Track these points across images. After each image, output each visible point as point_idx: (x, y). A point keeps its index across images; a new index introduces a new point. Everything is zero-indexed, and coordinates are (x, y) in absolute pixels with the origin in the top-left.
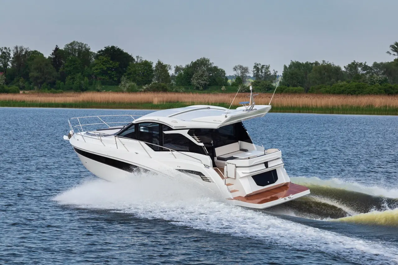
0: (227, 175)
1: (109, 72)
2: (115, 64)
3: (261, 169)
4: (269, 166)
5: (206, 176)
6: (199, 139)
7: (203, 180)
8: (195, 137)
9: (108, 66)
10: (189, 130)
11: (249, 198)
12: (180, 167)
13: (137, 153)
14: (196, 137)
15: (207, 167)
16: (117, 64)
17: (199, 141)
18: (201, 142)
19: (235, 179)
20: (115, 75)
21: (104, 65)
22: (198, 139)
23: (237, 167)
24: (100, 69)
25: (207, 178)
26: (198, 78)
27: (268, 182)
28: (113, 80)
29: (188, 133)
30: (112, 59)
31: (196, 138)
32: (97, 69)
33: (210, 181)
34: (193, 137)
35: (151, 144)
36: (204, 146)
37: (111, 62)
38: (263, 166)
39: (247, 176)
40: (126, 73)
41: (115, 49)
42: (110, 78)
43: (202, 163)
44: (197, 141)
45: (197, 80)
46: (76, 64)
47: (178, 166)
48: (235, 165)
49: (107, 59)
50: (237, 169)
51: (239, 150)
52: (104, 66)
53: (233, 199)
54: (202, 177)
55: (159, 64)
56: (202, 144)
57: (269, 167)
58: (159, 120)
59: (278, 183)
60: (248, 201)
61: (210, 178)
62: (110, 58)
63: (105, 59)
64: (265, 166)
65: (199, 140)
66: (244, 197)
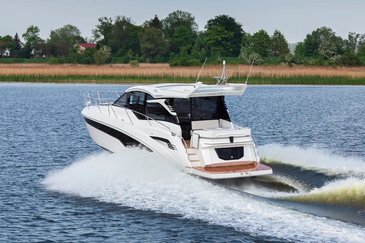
0: (192, 145)
1: (224, 43)
2: (230, 34)
3: (225, 143)
4: (234, 141)
5: (172, 144)
6: (173, 108)
7: (169, 147)
8: (169, 106)
9: (223, 36)
10: (165, 99)
11: (207, 169)
13: (123, 120)
14: (171, 106)
15: (174, 135)
16: (232, 34)
17: (173, 110)
18: (174, 112)
19: (198, 149)
20: (230, 45)
21: (218, 35)
23: (200, 138)
24: (214, 39)
25: (172, 146)
26: (326, 48)
27: (232, 157)
28: (228, 51)
29: (165, 102)
30: (226, 29)
32: (210, 40)
33: (174, 148)
34: (168, 106)
35: (137, 113)
36: (176, 116)
37: (226, 32)
38: (228, 141)
39: (209, 147)
40: (241, 43)
41: (227, 19)
42: (225, 48)
43: (170, 131)
44: (171, 110)
45: (325, 50)
46: (186, 34)
47: (152, 134)
48: (198, 135)
49: (221, 29)
52: (218, 37)
53: (191, 168)
54: (168, 145)
55: (277, 33)
56: (174, 114)
58: (144, 89)
60: (207, 172)
61: (175, 146)
62: (224, 28)
63: (219, 29)
64: (230, 140)
66: (204, 168)
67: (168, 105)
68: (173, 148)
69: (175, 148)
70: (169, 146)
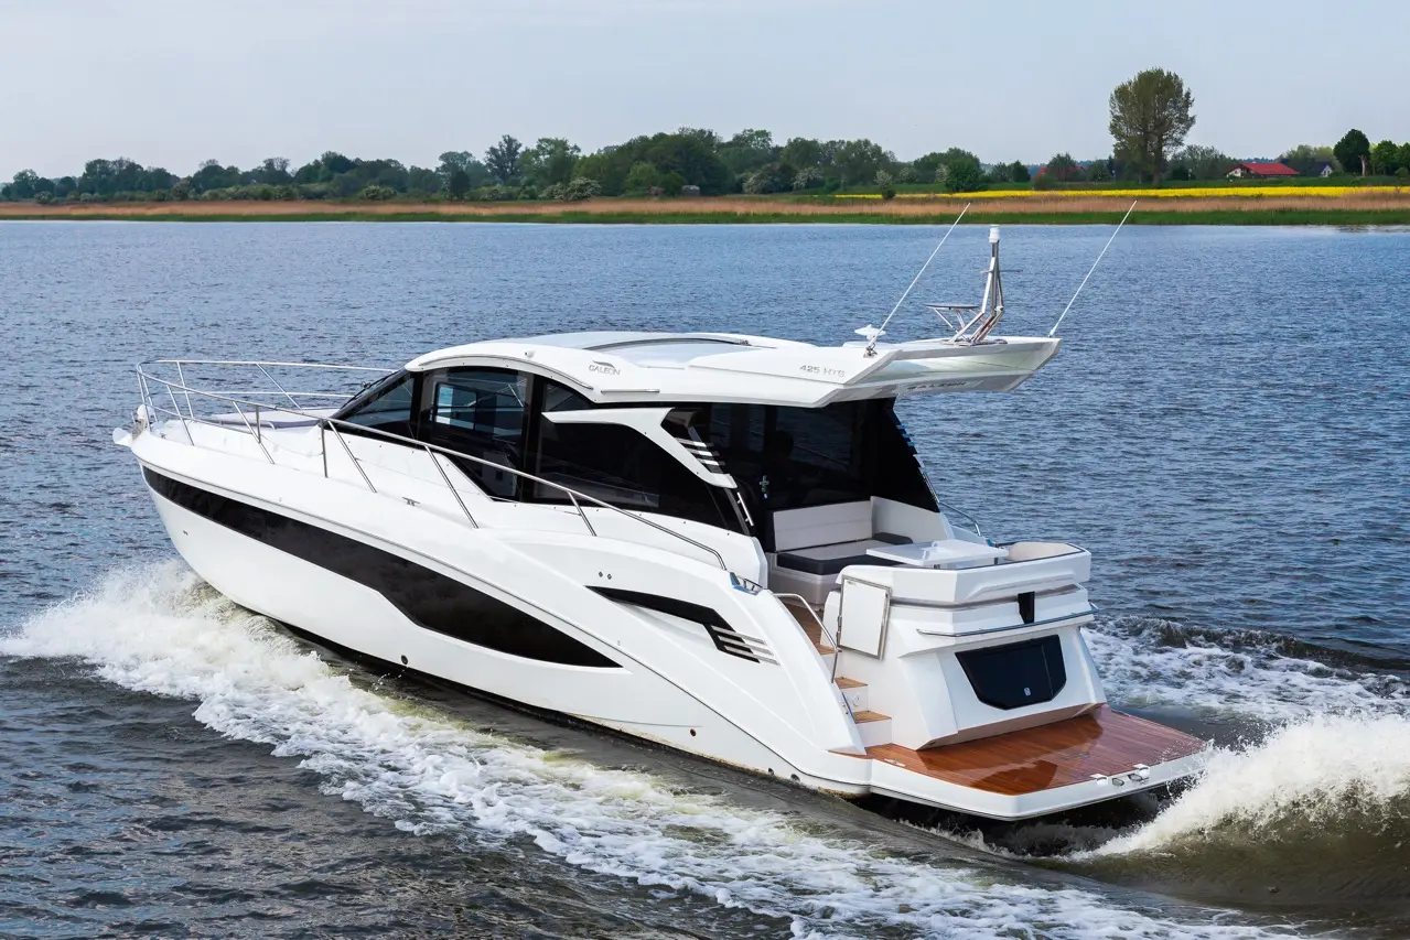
0: (838, 635)
3: (1003, 625)
4: (1039, 615)
5: (739, 632)
6: (716, 454)
7: (721, 646)
8: (696, 444)
10: (668, 409)
11: (935, 757)
12: (609, 577)
13: (412, 503)
14: (703, 445)
15: (747, 585)
17: (716, 463)
18: (724, 470)
19: (879, 657)
22: (709, 454)
23: (893, 602)
25: (739, 639)
27: (1028, 692)
29: (666, 424)
31: (701, 449)
33: (756, 654)
34: (688, 442)
36: (733, 491)
38: (1011, 615)
39: (939, 651)
43: (723, 568)
44: (707, 462)
47: (601, 574)
48: (884, 592)
50: (896, 609)
51: (870, 535)
53: (864, 757)
54: (714, 635)
56: (725, 481)
57: (1036, 620)
59: (1063, 701)
60: (935, 773)
61: (762, 642)
64: (1022, 613)
65: (715, 458)
66: (917, 751)
67: (689, 438)
68: (749, 651)
69: (762, 655)
70: (721, 638)
